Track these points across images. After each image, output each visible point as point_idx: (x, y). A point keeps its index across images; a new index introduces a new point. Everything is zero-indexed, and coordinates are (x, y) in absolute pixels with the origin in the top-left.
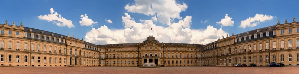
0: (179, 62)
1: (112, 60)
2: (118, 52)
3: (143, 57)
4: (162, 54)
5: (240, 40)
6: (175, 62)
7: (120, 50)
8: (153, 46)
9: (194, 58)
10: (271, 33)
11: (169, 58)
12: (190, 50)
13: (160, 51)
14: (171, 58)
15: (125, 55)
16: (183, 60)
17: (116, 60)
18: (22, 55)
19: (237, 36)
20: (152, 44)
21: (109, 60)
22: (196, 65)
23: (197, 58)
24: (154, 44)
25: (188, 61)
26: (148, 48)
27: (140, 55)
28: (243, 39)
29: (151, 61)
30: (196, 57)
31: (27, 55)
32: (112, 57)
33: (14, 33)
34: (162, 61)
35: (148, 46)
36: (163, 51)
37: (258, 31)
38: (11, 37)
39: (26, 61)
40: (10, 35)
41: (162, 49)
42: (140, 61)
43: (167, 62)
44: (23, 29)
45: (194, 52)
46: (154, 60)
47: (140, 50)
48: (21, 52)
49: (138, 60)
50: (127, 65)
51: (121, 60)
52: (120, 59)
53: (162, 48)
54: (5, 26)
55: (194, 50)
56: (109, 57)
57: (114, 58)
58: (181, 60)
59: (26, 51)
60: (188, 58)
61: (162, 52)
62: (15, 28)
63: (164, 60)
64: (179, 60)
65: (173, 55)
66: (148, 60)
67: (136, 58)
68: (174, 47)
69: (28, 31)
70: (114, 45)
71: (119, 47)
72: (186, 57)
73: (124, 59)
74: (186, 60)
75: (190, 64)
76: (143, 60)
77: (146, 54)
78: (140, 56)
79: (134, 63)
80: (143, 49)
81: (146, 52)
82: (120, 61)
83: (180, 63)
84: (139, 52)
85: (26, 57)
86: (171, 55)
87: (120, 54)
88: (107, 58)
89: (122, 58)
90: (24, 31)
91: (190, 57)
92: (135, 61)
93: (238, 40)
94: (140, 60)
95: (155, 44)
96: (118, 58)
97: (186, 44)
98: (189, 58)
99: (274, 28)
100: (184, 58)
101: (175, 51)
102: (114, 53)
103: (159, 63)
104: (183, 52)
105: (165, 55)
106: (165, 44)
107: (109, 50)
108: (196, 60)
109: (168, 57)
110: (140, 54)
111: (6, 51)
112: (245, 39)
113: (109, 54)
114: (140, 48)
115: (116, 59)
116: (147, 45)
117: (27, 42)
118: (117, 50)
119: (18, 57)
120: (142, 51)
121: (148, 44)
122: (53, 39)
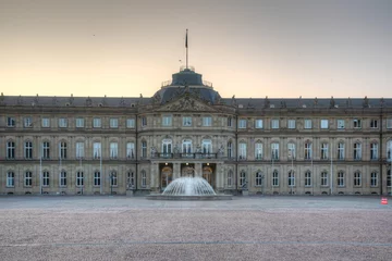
0: (300, 178)
1: (19, 170)
2: (46, 131)
3: (158, 154)
4: (230, 143)
6: (283, 177)
7: (55, 122)
8: (197, 113)
11: (258, 161)
12: (350, 124)
13: (223, 131)
14: (269, 162)
20: (193, 104)
21: (2, 169)
22: (378, 191)
23: (382, 162)
24: (199, 105)
25: (341, 174)
26: (177, 121)
27: (141, 147)
30: (376, 154)
32: (18, 156)
34: (231, 172)
35: (177, 112)
36: (237, 134)
41: (229, 124)
42: (143, 172)
43: (252, 177)
45: (366, 134)
46: (198, 169)
47: (142, 127)
49: (134, 169)
50: (90, 188)
51: (61, 168)
52: (56, 161)
53: (230, 119)
55: (366, 123)
57: (30, 160)
58: (307, 168)
60: (340, 161)
61: (230, 137)
63: (240, 168)
64: (300, 170)
65: (276, 147)
66: (176, 169)
67: (126, 162)
68: (280, 113)
72: (332, 155)
73: (72, 162)
74: (332, 171)
75: (349, 187)
76: (155, 168)
77: (167, 144)
78: (145, 150)
79: (119, 181)
80: (152, 122)
81: (167, 136)
82: (55, 171)
83: (303, 182)
84: (137, 134)
86: (267, 150)
87: (55, 141)
89: (65, 160)
91: (350, 157)
92: (121, 171)
94: (142, 167)
95: (206, 102)
96: (47, 160)
98: (345, 162)
100: (323, 161)
101: (282, 131)
102: (30, 137)
103: (221, 180)
104: (316, 135)
105: (244, 148)
108: (377, 168)
109: (253, 159)
110: (144, 143)
113: (2, 141)
114: (144, 118)
115: (37, 162)
116: (171, 106)
118: (42, 122)
120: (152, 131)
121: (177, 103)
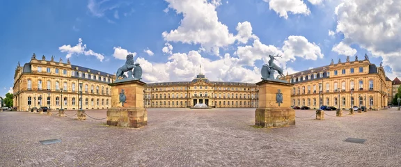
0: (231, 103)
1: (159, 101)
2: (165, 91)
3: (193, 97)
4: (212, 94)
5: (295, 81)
6: (226, 103)
7: (167, 89)
8: (203, 86)
9: (248, 99)
10: (325, 74)
11: (220, 99)
12: (243, 89)
13: (210, 91)
14: (223, 99)
15: (172, 95)
16: (235, 101)
17: (163, 101)
18: (70, 97)
19: (291, 75)
20: (202, 83)
21: (155, 101)
22: (250, 106)
23: (251, 99)
24: (204, 84)
25: (241, 102)
26: (198, 88)
27: (189, 95)
28: (297, 79)
29: (201, 101)
30: (249, 97)
31: (75, 96)
32: (159, 97)
33: (61, 72)
34: (212, 102)
35: (198, 85)
36: (214, 91)
37: (312, 71)
38: (58, 76)
39: (73, 103)
40: (56, 74)
41: (212, 89)
43: (218, 103)
44: (70, 66)
45: (247, 92)
46: (204, 101)
47: (189, 89)
48: (69, 93)
49: (187, 101)
50: (176, 106)
52: (167, 99)
53: (212, 87)
54: (52, 63)
55: (247, 89)
56: (155, 97)
57: (161, 99)
58: (233, 100)
59: (73, 93)
60: (240, 99)
61: (212, 92)
62: (62, 65)
63: (215, 101)
64: (231, 101)
65: (224, 95)
66: (198, 101)
67: (185, 99)
68: (226, 86)
69: (75, 69)
70: (161, 83)
71: (167, 86)
72: (239, 97)
73: (171, 99)
75: (243, 106)
76: (192, 101)
77: (195, 94)
79: (183, 104)
80: (192, 88)
81: (195, 91)
82: (167, 101)
84: (188, 91)
85: (74, 99)
86: (222, 96)
87: (167, 94)
88: (153, 99)
89: (169, 98)
90: (71, 69)
92: (184, 101)
93: (292, 80)
94: (189, 100)
95: (206, 83)
96: (165, 99)
97: (239, 83)
98: (242, 99)
99: (328, 68)
100: (237, 99)
101: (226, 91)
102: (161, 93)
103: (210, 103)
104: (235, 92)
105: (216, 95)
106: (216, 82)
107: (155, 89)
108: (249, 101)
111: (54, 92)
112: (299, 80)
113: (155, 94)
114: (189, 87)
115: (163, 99)
116: (196, 84)
117: (75, 82)
118: (163, 89)
119: (65, 99)
120: (191, 91)
121: (198, 83)
122: (100, 78)
